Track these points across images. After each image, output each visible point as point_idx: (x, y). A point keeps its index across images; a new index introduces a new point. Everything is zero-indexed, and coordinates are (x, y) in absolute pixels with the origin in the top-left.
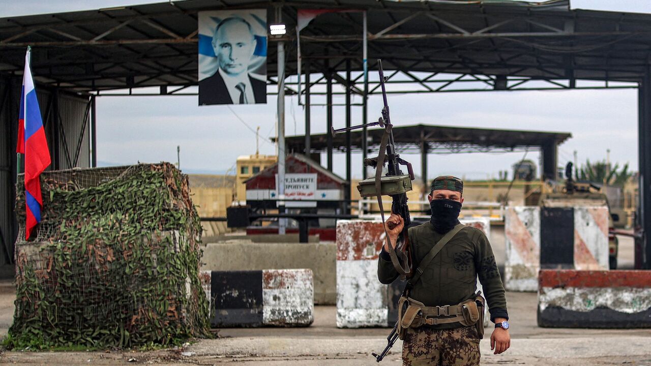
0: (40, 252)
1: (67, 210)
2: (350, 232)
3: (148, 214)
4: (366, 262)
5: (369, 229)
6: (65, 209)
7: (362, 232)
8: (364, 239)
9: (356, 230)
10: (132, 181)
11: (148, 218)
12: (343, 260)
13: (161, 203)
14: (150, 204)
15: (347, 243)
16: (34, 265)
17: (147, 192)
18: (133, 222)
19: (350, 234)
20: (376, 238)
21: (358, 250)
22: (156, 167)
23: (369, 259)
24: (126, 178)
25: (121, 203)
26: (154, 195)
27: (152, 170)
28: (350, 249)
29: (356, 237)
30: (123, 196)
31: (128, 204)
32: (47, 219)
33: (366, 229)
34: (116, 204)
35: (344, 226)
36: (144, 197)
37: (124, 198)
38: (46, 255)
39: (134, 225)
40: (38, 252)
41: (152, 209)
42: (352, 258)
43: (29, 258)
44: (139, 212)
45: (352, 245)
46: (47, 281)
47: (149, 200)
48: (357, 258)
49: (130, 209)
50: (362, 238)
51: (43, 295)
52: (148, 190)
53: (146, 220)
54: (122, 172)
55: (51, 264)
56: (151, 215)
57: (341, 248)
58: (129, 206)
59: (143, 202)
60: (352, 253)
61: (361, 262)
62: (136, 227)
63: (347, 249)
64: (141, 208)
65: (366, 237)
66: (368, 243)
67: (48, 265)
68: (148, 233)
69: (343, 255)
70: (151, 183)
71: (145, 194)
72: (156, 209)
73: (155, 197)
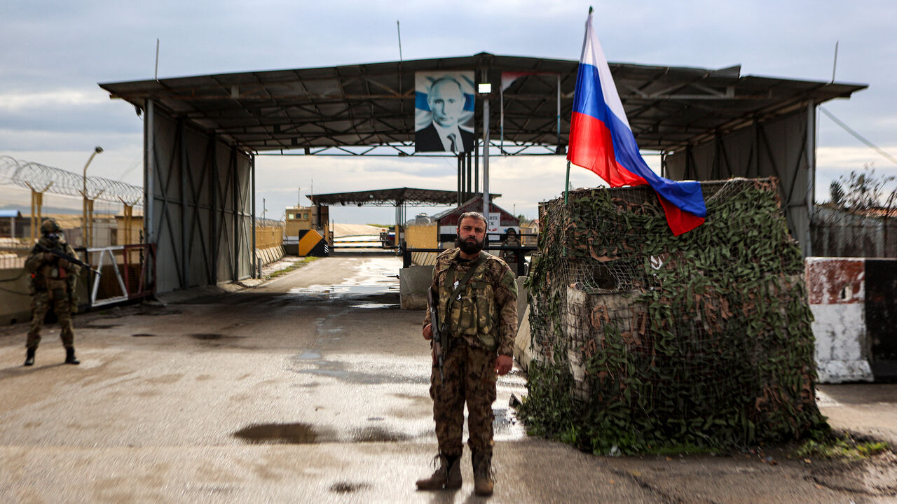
0: (629, 305)
1: (649, 242)
2: (824, 271)
3: (765, 250)
4: (842, 306)
5: (845, 268)
6: (644, 242)
7: (838, 272)
8: (840, 279)
9: (832, 269)
10: (734, 203)
11: (766, 255)
12: (817, 303)
13: (779, 236)
14: (765, 236)
15: (821, 284)
16: (619, 324)
17: (759, 219)
18: (747, 262)
19: (825, 274)
20: (853, 278)
21: (833, 292)
22: (761, 184)
23: (845, 302)
24: (723, 198)
25: (723, 233)
26: (769, 223)
27: (757, 188)
28: (825, 291)
29: (831, 276)
30: (726, 224)
31: (733, 235)
32: (619, 255)
33: (842, 268)
34: (717, 235)
35: (818, 264)
36: (754, 226)
37: (728, 228)
38: (637, 310)
39: (749, 266)
40: (626, 305)
41: (769, 243)
42: (828, 301)
43: (611, 314)
44: (752, 247)
45: (827, 286)
46: (638, 349)
47: (763, 230)
48: (832, 302)
49: (739, 241)
50: (838, 278)
51: (633, 369)
52: (758, 216)
53: (763, 259)
54: (717, 191)
55: (644, 322)
56: (769, 251)
57: (815, 290)
58: (736, 239)
59: (755, 233)
60: (826, 296)
61: (836, 306)
62: (753, 268)
63: (821, 291)
64: (754, 242)
65: (842, 277)
66: (844, 284)
67: (639, 325)
68: (774, 277)
69: (817, 297)
70: (759, 207)
71: (757, 222)
72: (774, 244)
73: (770, 226)
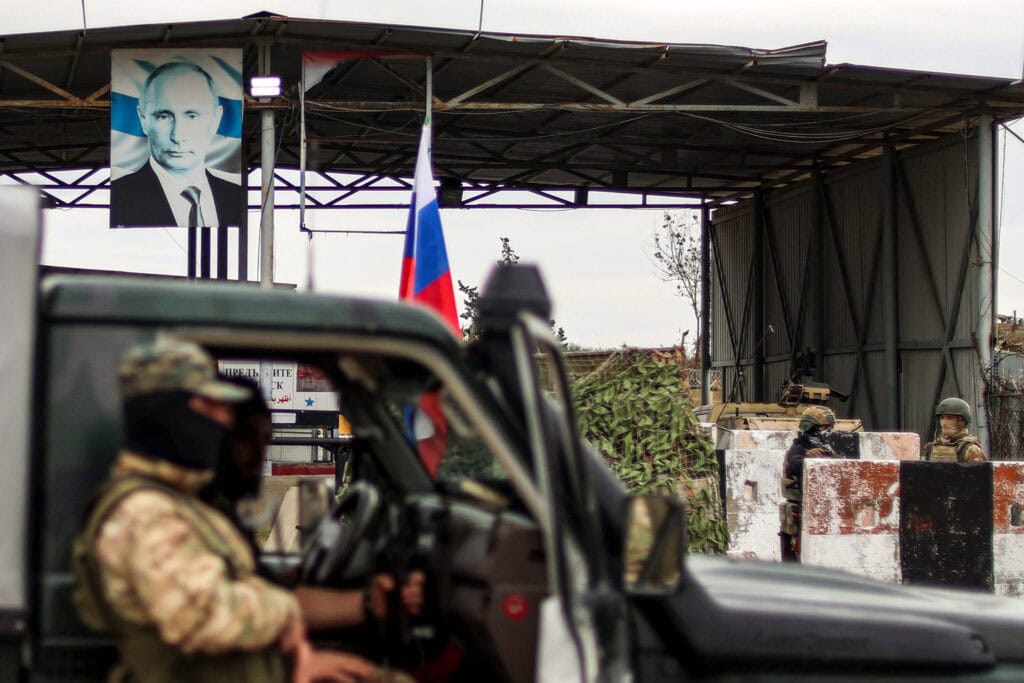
2: (833, 481)
3: (661, 445)
4: (862, 538)
5: (868, 475)
7: (855, 482)
8: (859, 494)
9: (845, 476)
10: (622, 382)
11: (662, 452)
12: (821, 533)
13: (682, 425)
14: (662, 426)
15: (828, 502)
17: (655, 404)
18: (634, 461)
19: (833, 485)
20: (881, 492)
21: (848, 514)
22: (661, 354)
23: (867, 532)
24: (608, 375)
25: (606, 422)
26: (669, 408)
27: (655, 359)
28: (833, 513)
29: (844, 490)
30: (609, 409)
31: (619, 424)
32: (459, 454)
33: (862, 475)
34: (597, 424)
35: (822, 469)
36: (648, 413)
37: (612, 414)
39: (638, 466)
41: (667, 435)
42: (837, 530)
44: (643, 441)
45: (837, 505)
47: (659, 418)
48: (847, 531)
49: (627, 433)
50: (855, 493)
52: (654, 399)
53: (658, 457)
54: (598, 363)
56: (666, 446)
57: (817, 511)
58: (623, 430)
59: (649, 421)
60: (836, 522)
61: (853, 538)
62: (642, 469)
63: (827, 513)
64: (647, 434)
65: (862, 490)
66: (865, 502)
68: (671, 481)
69: (821, 523)
70: (657, 386)
71: (652, 407)
72: (674, 435)
73: (669, 413)
